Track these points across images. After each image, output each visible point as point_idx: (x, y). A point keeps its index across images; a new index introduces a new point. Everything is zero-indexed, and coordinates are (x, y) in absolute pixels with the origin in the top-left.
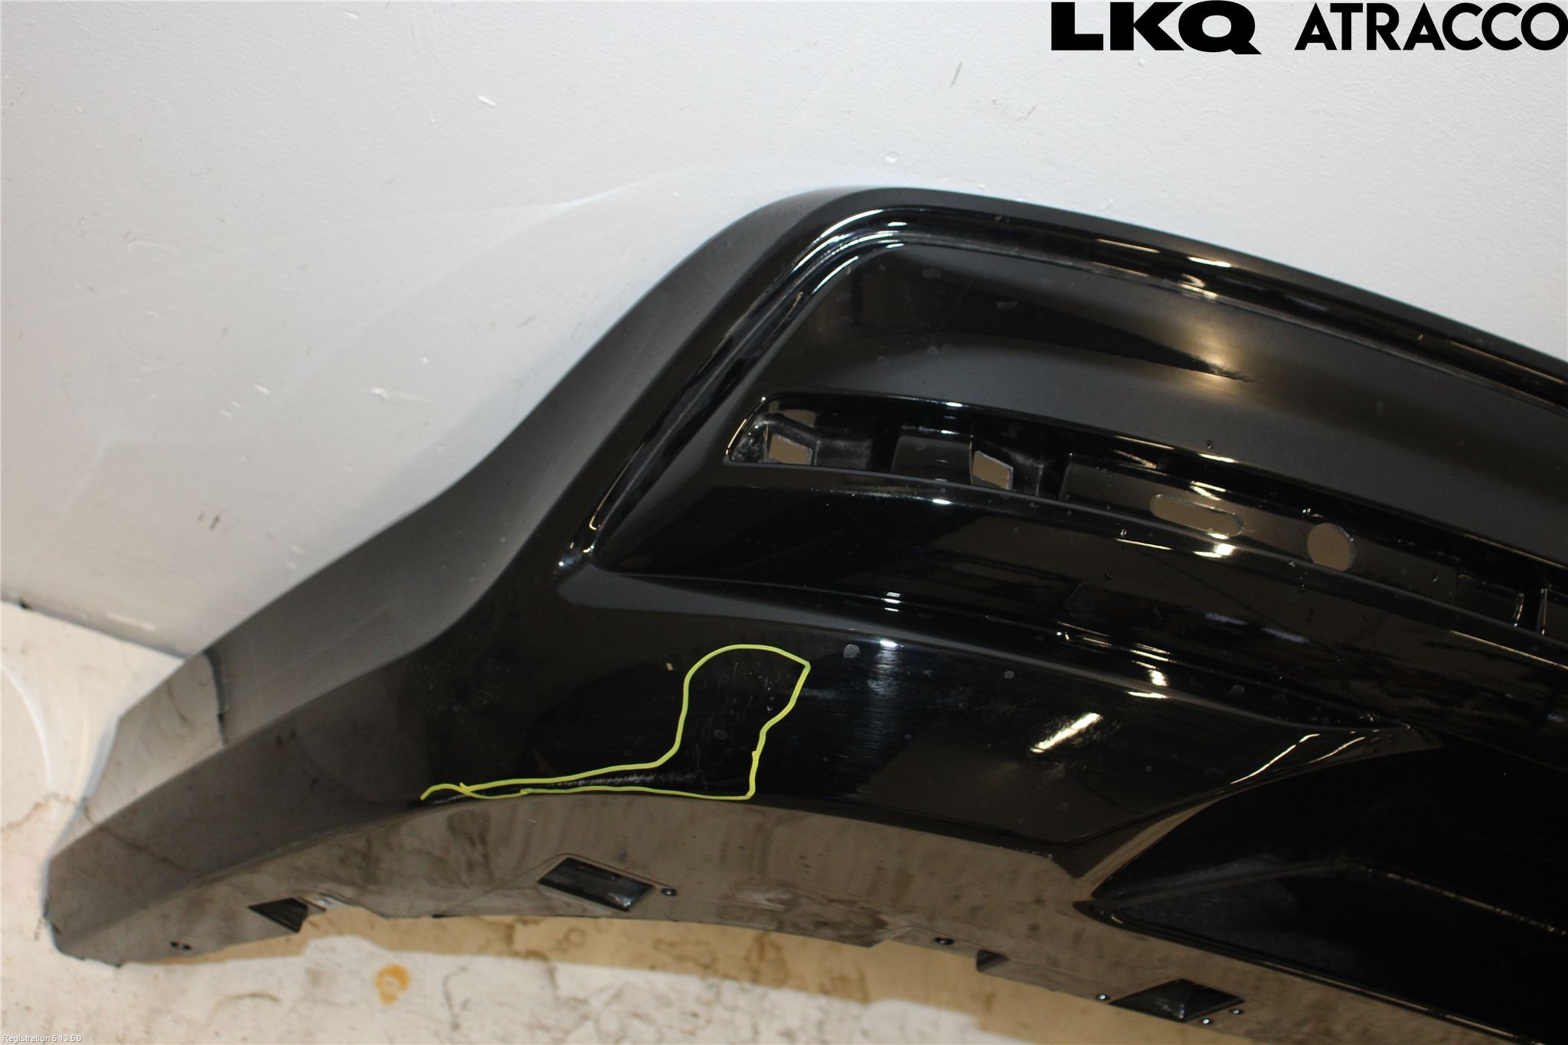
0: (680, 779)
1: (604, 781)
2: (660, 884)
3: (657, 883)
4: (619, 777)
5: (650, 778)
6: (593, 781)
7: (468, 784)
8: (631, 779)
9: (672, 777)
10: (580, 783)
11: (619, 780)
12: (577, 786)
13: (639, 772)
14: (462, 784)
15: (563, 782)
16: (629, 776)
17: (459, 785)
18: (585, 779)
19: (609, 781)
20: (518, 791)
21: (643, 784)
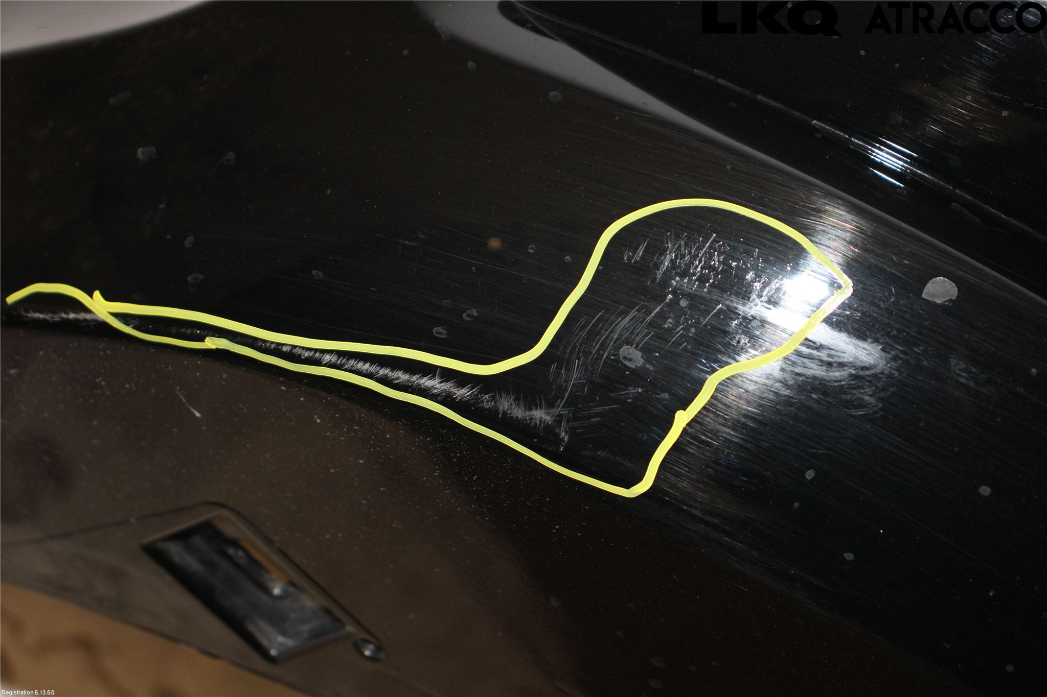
0: (518, 413)
1: (373, 369)
2: (358, 623)
3: (351, 616)
4: (406, 371)
5: (462, 393)
6: (352, 362)
7: (108, 297)
8: (426, 382)
9: (506, 404)
10: (327, 358)
11: (402, 376)
12: (317, 363)
13: (448, 374)
14: (97, 294)
15: (294, 347)
16: (424, 376)
17: (91, 295)
18: (340, 353)
19: (383, 372)
20: (202, 339)
21: (447, 400)
